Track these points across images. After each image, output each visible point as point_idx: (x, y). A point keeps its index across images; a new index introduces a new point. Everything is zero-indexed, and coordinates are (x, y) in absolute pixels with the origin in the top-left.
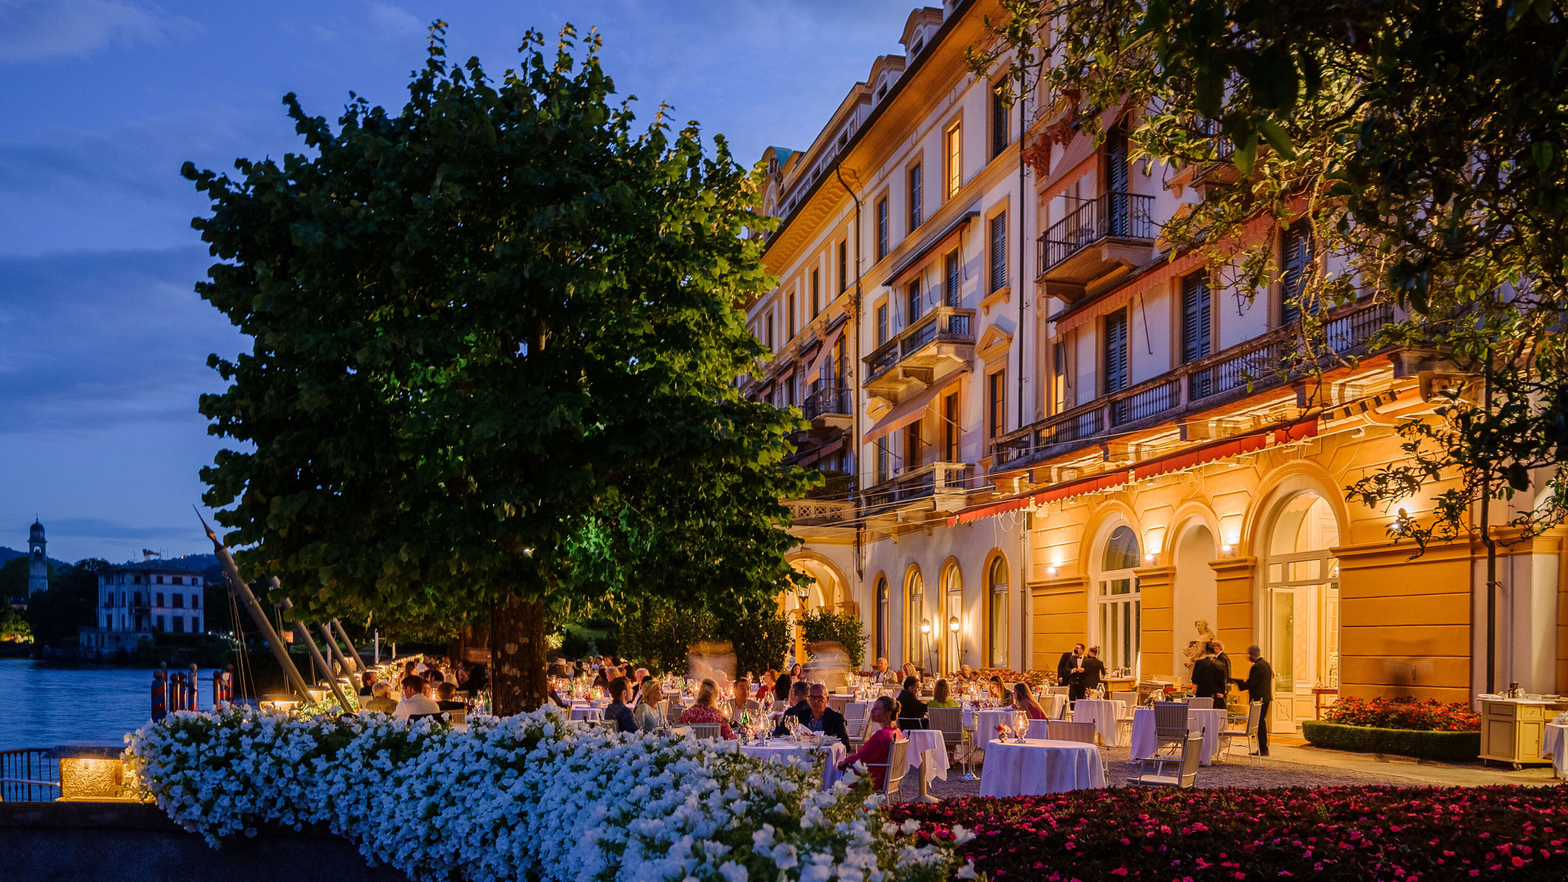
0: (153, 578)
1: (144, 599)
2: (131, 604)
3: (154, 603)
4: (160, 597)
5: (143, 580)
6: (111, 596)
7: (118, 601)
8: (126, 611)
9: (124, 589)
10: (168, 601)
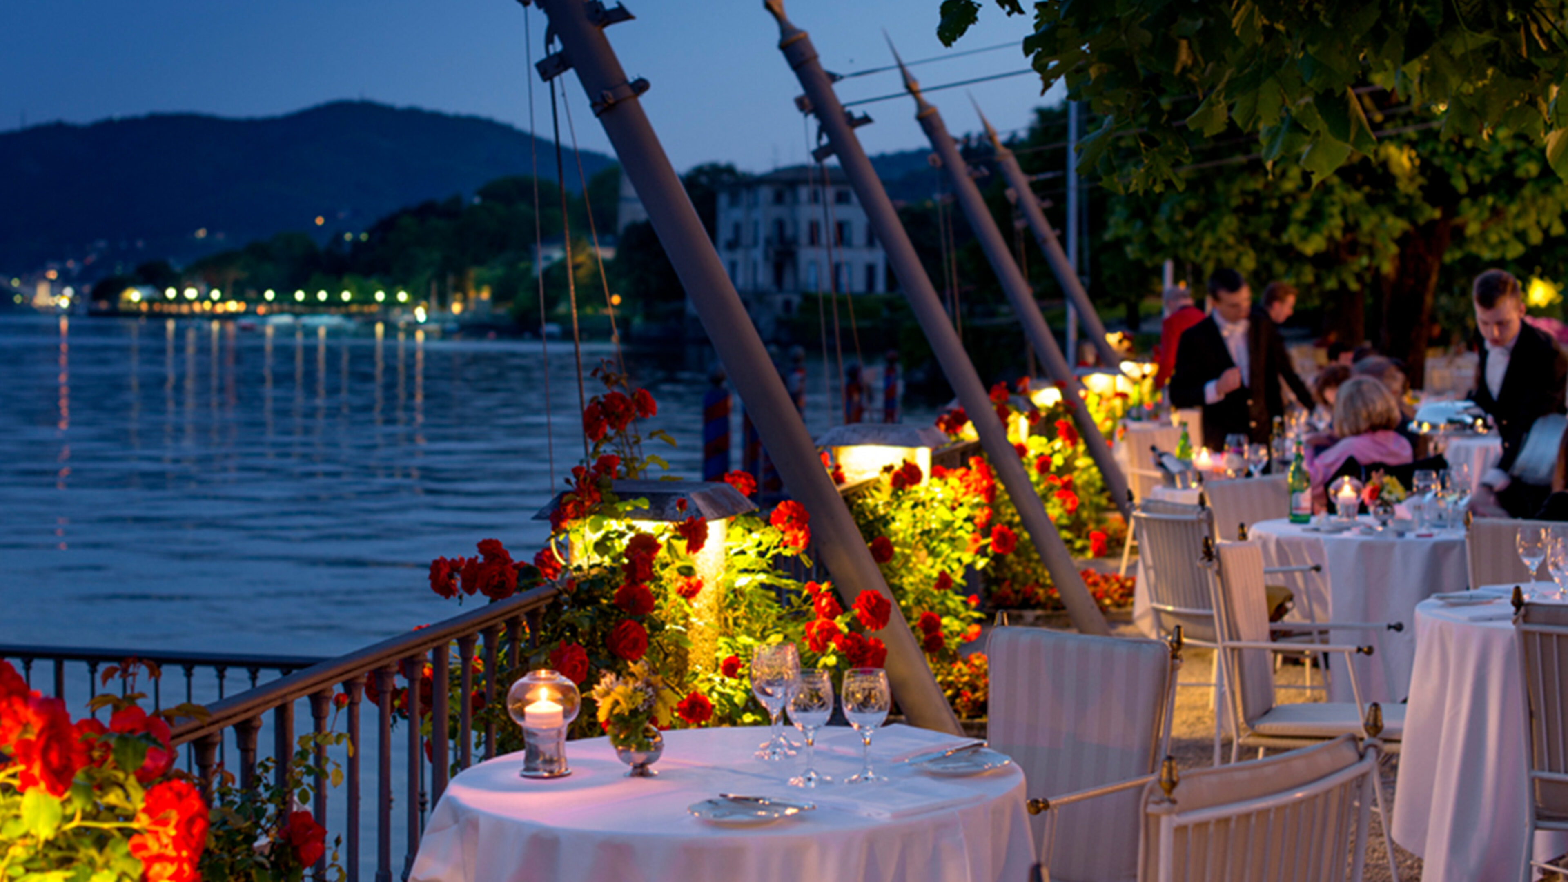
0: (804, 193)
1: (789, 231)
2: (768, 242)
3: (804, 238)
4: (814, 228)
5: (788, 198)
6: (737, 228)
7: (746, 237)
8: (758, 254)
9: (758, 214)
10: (827, 235)
